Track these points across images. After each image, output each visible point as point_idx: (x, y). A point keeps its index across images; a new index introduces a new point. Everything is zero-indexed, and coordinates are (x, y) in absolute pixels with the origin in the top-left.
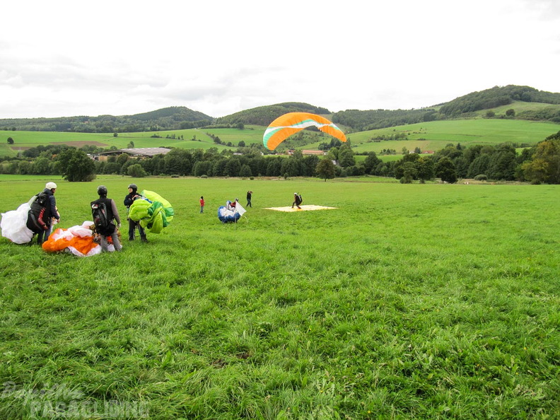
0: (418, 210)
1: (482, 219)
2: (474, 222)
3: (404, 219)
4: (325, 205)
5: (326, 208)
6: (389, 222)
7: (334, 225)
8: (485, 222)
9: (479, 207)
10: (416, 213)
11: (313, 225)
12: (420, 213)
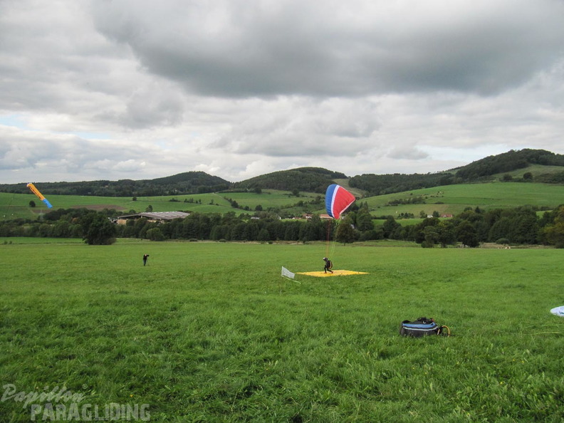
0: (451, 275)
1: (516, 284)
2: (510, 287)
3: (440, 284)
4: (355, 271)
5: (357, 273)
6: (425, 287)
7: (371, 290)
8: (522, 287)
9: (510, 272)
10: (449, 277)
11: (351, 289)
12: (453, 278)
